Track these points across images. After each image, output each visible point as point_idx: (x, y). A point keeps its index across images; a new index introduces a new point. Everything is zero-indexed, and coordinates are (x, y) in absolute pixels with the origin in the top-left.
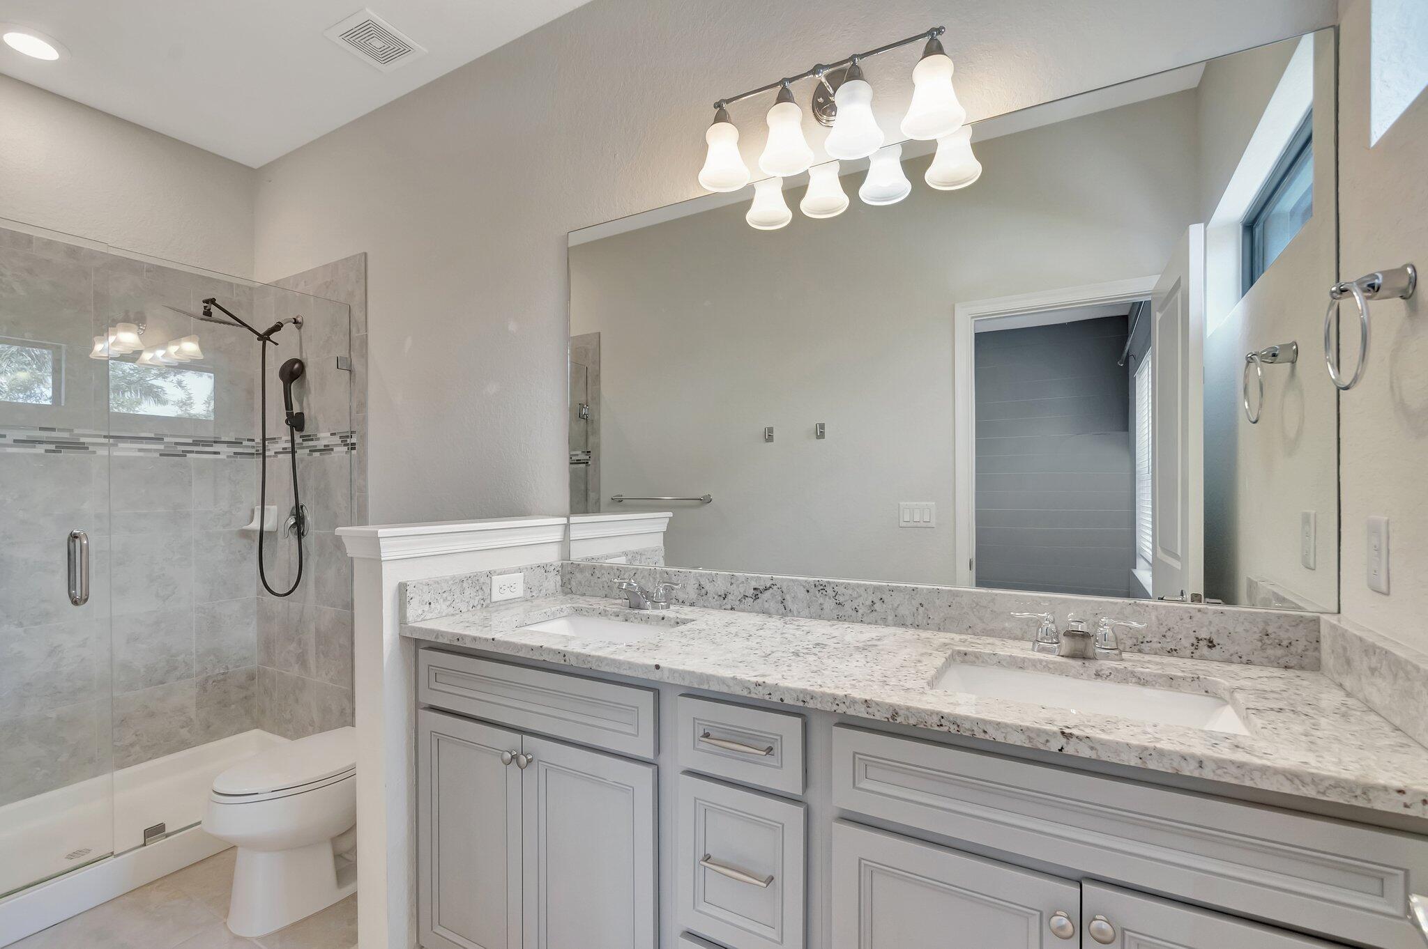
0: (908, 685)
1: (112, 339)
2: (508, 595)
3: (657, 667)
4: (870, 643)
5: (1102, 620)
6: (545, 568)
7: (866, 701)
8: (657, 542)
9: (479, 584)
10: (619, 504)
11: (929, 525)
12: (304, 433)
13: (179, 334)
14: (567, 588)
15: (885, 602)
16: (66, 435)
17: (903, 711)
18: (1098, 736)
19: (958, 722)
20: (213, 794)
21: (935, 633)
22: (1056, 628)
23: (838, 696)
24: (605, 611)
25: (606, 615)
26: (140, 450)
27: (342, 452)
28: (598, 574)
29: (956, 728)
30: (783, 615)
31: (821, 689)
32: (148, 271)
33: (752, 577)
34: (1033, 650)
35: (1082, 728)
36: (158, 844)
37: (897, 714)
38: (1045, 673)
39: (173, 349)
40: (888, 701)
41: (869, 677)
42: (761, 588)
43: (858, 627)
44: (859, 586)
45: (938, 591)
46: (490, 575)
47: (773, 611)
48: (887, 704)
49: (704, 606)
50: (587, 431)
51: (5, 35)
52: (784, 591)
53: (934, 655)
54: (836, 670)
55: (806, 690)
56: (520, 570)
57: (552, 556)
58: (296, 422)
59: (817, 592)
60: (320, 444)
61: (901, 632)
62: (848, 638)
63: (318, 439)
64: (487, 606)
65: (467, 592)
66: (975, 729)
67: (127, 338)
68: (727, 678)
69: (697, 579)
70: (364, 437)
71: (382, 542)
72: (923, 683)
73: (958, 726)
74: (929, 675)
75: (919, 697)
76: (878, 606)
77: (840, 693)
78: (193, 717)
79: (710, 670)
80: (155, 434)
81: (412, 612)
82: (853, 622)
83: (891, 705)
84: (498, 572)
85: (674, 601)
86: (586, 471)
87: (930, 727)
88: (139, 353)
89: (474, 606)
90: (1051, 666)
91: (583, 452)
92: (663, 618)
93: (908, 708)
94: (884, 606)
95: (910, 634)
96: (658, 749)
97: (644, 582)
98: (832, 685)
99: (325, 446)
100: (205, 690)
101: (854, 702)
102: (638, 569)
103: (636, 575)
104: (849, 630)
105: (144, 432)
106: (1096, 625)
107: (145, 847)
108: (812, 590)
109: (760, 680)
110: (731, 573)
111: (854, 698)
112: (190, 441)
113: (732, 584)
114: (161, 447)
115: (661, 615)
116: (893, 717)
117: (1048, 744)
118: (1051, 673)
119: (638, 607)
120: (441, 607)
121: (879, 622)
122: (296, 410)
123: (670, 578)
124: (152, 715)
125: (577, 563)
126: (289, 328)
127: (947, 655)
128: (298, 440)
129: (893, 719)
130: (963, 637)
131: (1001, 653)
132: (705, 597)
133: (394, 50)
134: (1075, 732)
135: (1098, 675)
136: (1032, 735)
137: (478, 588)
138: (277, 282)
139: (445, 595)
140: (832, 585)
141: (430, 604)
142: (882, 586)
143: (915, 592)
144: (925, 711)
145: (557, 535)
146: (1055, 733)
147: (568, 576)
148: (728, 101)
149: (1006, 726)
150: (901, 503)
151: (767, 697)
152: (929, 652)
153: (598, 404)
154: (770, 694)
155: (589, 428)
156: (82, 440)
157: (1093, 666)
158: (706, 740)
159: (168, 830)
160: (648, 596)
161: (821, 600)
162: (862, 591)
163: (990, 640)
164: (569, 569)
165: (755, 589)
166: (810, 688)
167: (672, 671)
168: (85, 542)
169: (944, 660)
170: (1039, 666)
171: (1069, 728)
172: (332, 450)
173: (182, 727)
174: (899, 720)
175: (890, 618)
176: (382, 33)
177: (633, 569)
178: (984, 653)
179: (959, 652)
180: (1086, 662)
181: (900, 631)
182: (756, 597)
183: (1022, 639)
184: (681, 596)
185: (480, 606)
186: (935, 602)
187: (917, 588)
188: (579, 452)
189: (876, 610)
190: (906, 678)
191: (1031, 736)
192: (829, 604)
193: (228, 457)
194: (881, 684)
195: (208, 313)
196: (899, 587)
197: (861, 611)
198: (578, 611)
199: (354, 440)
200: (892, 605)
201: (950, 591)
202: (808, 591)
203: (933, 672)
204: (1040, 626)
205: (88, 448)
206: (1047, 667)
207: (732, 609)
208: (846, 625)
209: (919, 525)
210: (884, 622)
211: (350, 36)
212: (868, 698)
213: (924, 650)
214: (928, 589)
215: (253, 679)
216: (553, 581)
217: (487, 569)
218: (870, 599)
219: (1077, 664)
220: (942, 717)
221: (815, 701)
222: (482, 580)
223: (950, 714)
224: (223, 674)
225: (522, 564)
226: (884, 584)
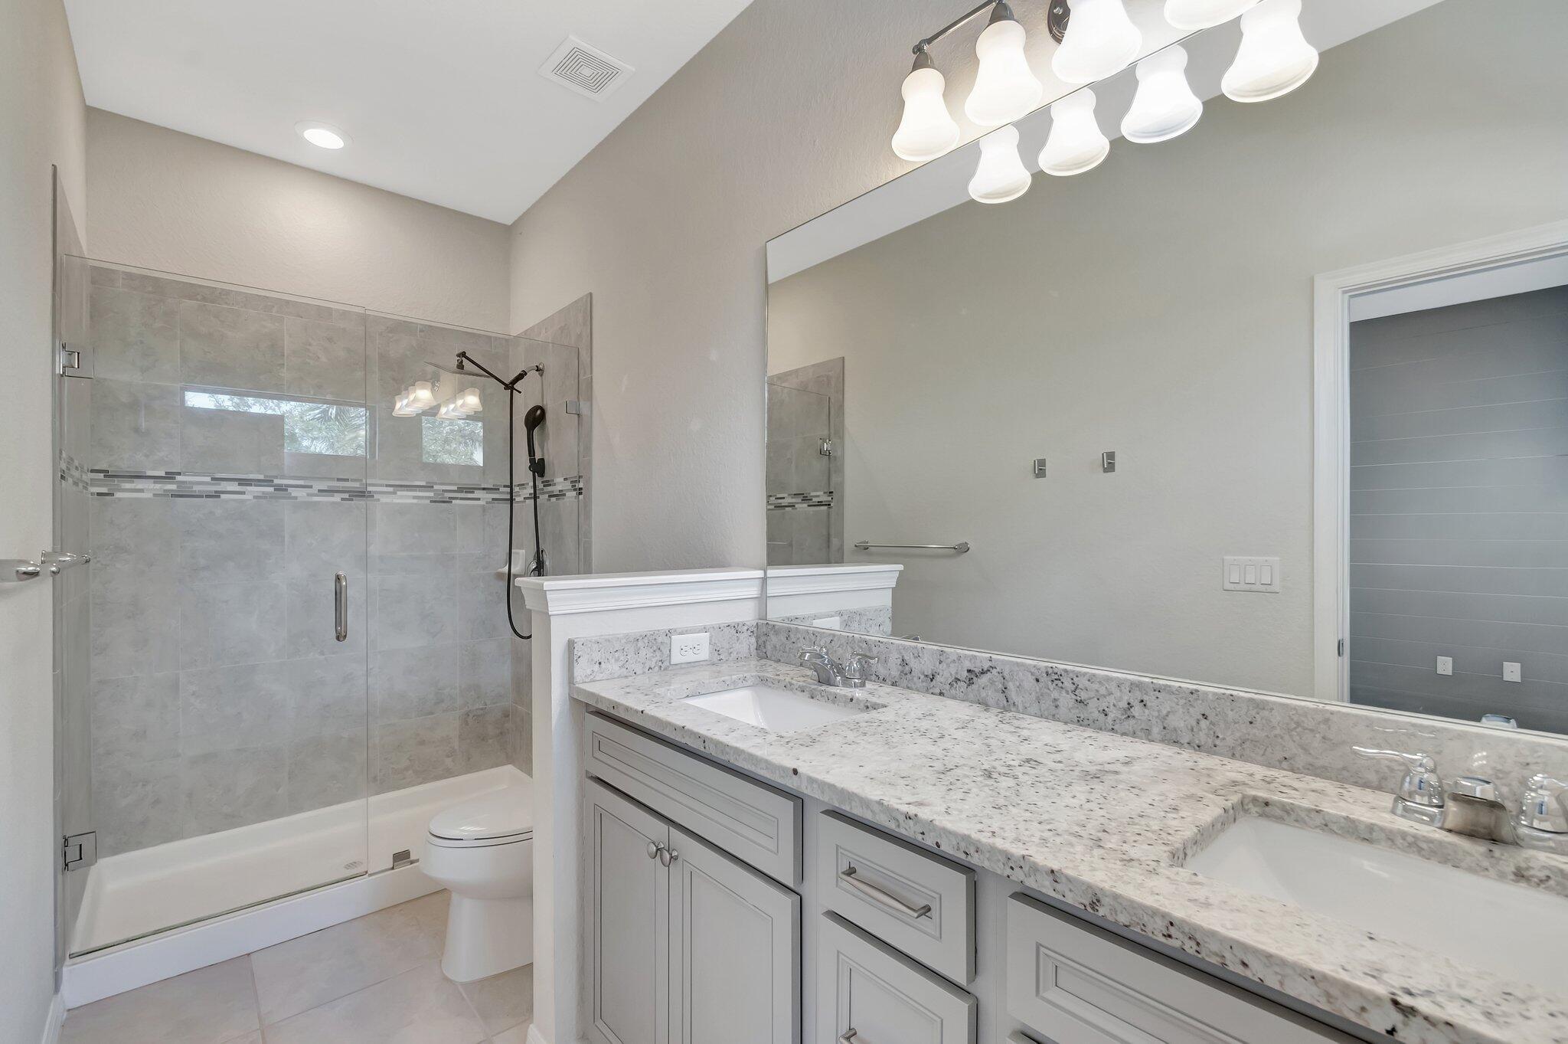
0: (1134, 853)
1: (412, 397)
2: (691, 657)
3: (795, 772)
4: (1108, 767)
5: (1535, 778)
6: (736, 628)
7: (1052, 871)
8: (886, 600)
9: (657, 644)
10: (865, 552)
11: (1269, 588)
12: (545, 479)
13: (461, 390)
14: (762, 652)
15: (1149, 704)
16: (357, 485)
17: (1107, 899)
18: (1473, 1026)
19: (1198, 937)
20: (430, 835)
21: (1226, 760)
22: (1440, 780)
23: (1012, 855)
24: (791, 684)
25: (792, 690)
26: (415, 497)
27: (572, 497)
28: (793, 638)
29: (1195, 947)
30: (1005, 709)
31: (991, 841)
32: (421, 331)
33: (966, 656)
34: (1393, 812)
35: (1440, 999)
36: (404, 869)
37: (1098, 901)
38: (1412, 855)
39: (460, 402)
40: (1087, 877)
41: (1077, 829)
42: (977, 670)
43: (1104, 738)
44: (1109, 679)
45: (1233, 699)
46: (669, 635)
47: (991, 702)
48: (1083, 883)
49: (908, 688)
50: (829, 468)
51: (306, 132)
52: (1007, 677)
53: (1205, 801)
54: (1032, 808)
55: (969, 837)
56: (705, 630)
57: (747, 615)
58: (538, 468)
59: (1050, 683)
60: (556, 489)
61: (1169, 753)
62: (1079, 756)
63: (555, 485)
64: (665, 669)
65: (643, 652)
66: (1228, 955)
67: (422, 396)
68: (871, 801)
69: (901, 653)
70: (589, 481)
71: (549, 596)
72: (1161, 852)
73: (1198, 944)
74: (1177, 841)
75: (1143, 877)
76: (1137, 710)
77: (1017, 850)
78: (456, 747)
79: (852, 786)
80: (427, 483)
81: (579, 672)
82: (1101, 729)
83: (1089, 886)
84: (679, 631)
85: (873, 677)
86: (829, 514)
87: (1150, 935)
88: (437, 407)
89: (650, 668)
90: (1424, 846)
91: (825, 493)
92: (852, 700)
93: (1116, 897)
94: (1146, 711)
95: (1185, 758)
96: (801, 875)
97: (841, 652)
98: (1010, 834)
99: (560, 491)
100: (467, 724)
101: (1035, 869)
102: (834, 635)
103: (833, 642)
104: (1088, 741)
105: (417, 480)
106: (1524, 783)
107: (393, 871)
108: (1044, 679)
109: (912, 810)
110: (940, 648)
111: (1035, 863)
112: (455, 488)
113: (941, 662)
114: (432, 494)
115: (850, 695)
116: (1093, 905)
117: (1365, 1015)
118: (1423, 856)
119: (829, 682)
120: (613, 667)
121: (1139, 733)
122: (538, 456)
123: (870, 650)
124: (422, 743)
125: (773, 623)
126: (533, 375)
127: (1229, 804)
128: (540, 485)
129: (1093, 908)
130: (1274, 773)
131: (1331, 811)
132: (909, 676)
133: (603, 75)
134: (1423, 1005)
135: (1520, 875)
136: (1334, 991)
137: (655, 648)
138: (525, 332)
139: (617, 654)
140: (1071, 675)
141: (600, 663)
142: (1141, 683)
143: (1195, 696)
144: (1144, 908)
145: (754, 591)
146: (1378, 999)
147: (764, 638)
148: (929, 41)
149: (1283, 963)
150: (1228, 558)
151: (919, 837)
152: (1200, 794)
153: (842, 438)
154: (923, 833)
155: (831, 466)
156: (370, 489)
157: (1510, 859)
158: (849, 879)
159: (413, 857)
160: (840, 671)
161: (1055, 694)
162: (1113, 687)
163: (1319, 784)
164: (764, 630)
165: (969, 671)
166: (975, 836)
167: (812, 780)
168: (344, 584)
169: (1219, 811)
170: (1399, 841)
171: (1410, 994)
172: (565, 495)
173: (448, 756)
174: (1102, 912)
175: (1156, 730)
176: (588, 59)
177: (830, 635)
178: (1300, 807)
179: (1255, 799)
180: (1494, 848)
181: (1166, 752)
182: (970, 682)
183: (1379, 788)
184: (882, 671)
185: (657, 668)
186: (1227, 715)
187: (1197, 691)
188: (821, 493)
189: (1134, 717)
190: (1138, 838)
191: (1331, 992)
192: (1066, 700)
193: (487, 503)
194: (1091, 843)
195: (461, 366)
196: (1170, 686)
197: (1111, 716)
198: (763, 681)
199: (581, 485)
200: (1158, 711)
201: (1251, 700)
202: (1037, 680)
203: (1189, 832)
204: (1408, 772)
205: (373, 496)
206: (1415, 845)
207: (941, 694)
208: (1089, 732)
209: (1254, 588)
210: (1147, 735)
211: (561, 69)
212: (1055, 867)
213: (1193, 790)
214: (1215, 694)
215: (508, 716)
216: (747, 643)
217: (666, 628)
218: (1126, 698)
219: (1476, 849)
220: (1172, 924)
221: (981, 857)
222: (660, 640)
223: (1183, 921)
224: (482, 709)
225: (708, 623)
226: (1147, 680)
